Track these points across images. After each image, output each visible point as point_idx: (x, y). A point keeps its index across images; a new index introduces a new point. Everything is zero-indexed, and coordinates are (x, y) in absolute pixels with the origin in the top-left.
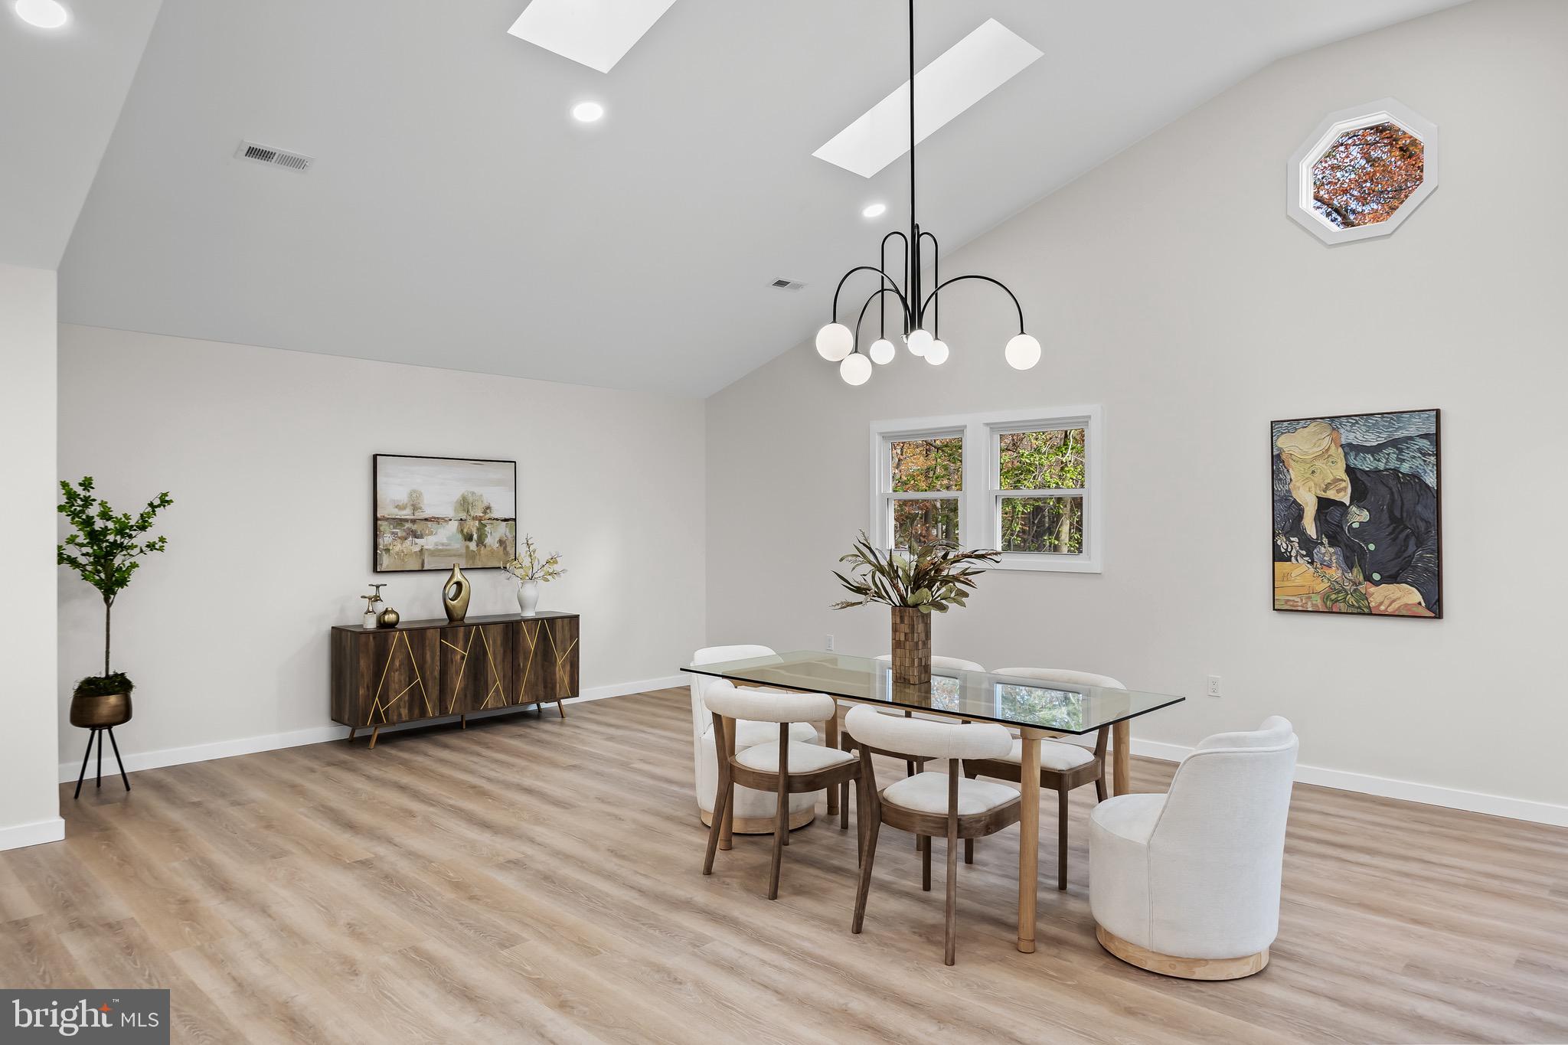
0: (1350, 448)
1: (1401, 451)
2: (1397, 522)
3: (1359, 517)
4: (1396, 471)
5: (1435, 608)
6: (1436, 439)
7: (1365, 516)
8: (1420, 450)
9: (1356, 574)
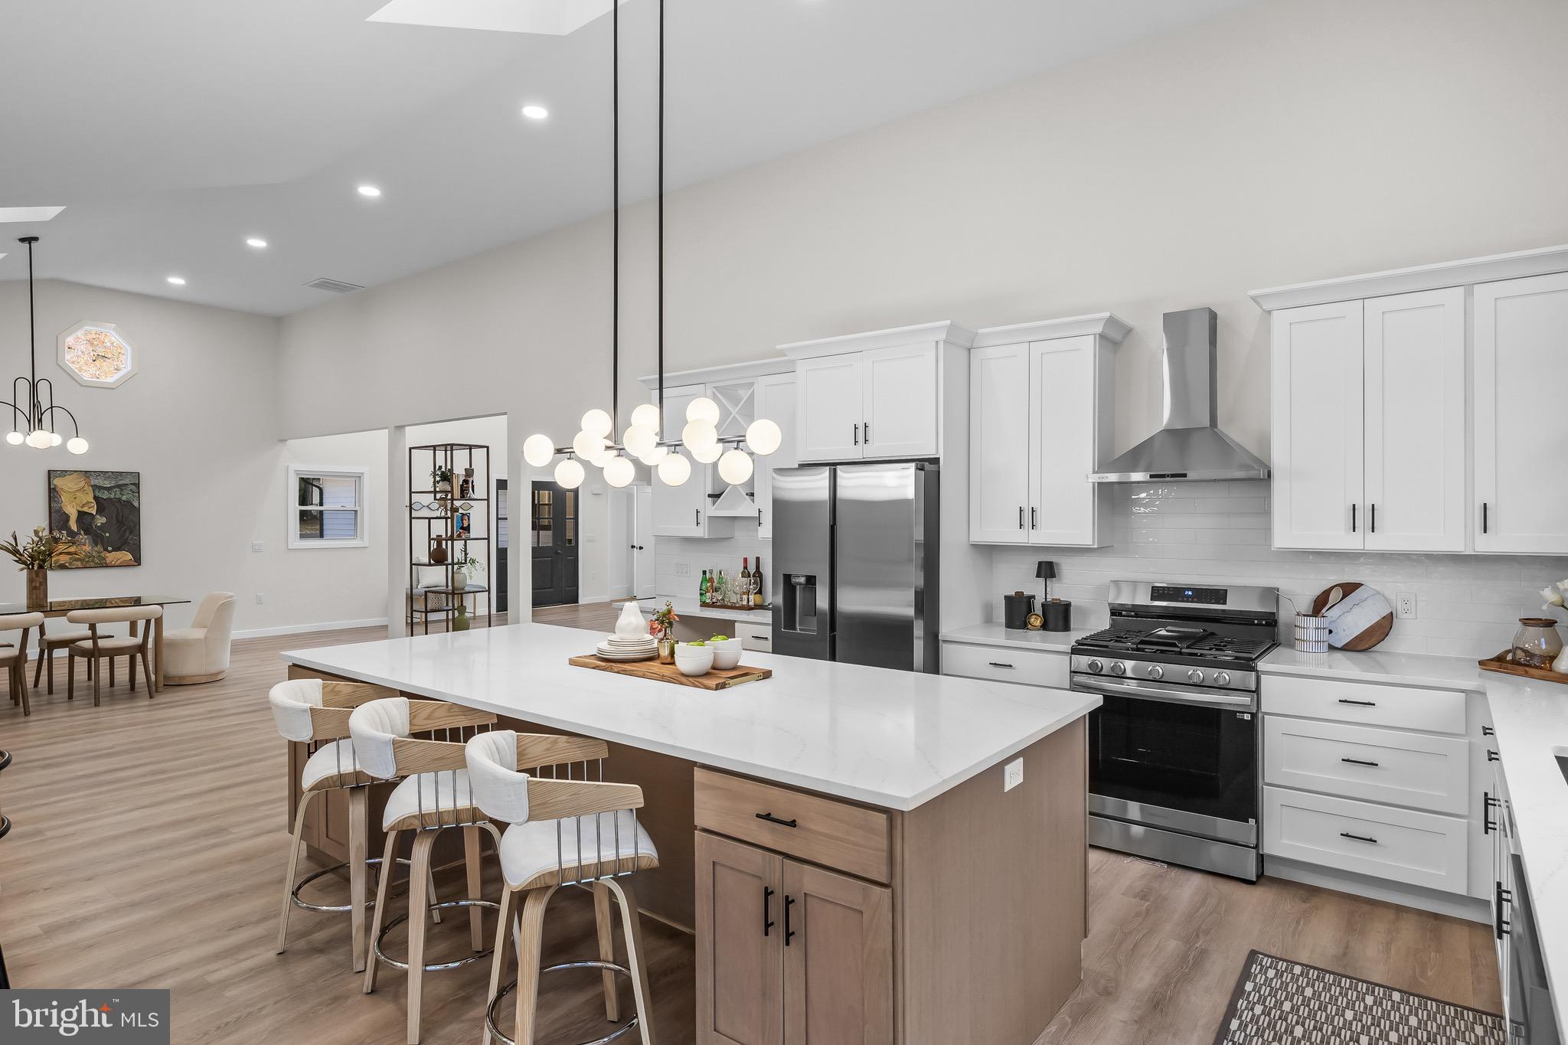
0: (95, 487)
1: (122, 490)
2: (120, 523)
3: (101, 520)
4: (119, 499)
5: (138, 560)
6: (138, 485)
7: (104, 520)
8: (131, 490)
9: (99, 548)
